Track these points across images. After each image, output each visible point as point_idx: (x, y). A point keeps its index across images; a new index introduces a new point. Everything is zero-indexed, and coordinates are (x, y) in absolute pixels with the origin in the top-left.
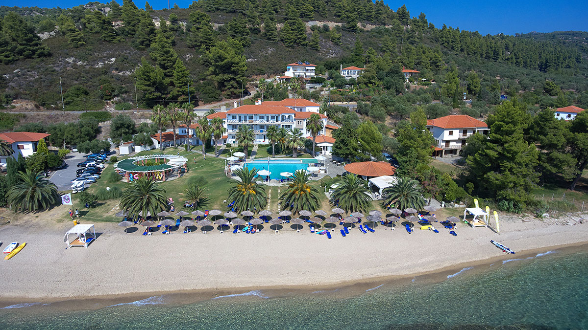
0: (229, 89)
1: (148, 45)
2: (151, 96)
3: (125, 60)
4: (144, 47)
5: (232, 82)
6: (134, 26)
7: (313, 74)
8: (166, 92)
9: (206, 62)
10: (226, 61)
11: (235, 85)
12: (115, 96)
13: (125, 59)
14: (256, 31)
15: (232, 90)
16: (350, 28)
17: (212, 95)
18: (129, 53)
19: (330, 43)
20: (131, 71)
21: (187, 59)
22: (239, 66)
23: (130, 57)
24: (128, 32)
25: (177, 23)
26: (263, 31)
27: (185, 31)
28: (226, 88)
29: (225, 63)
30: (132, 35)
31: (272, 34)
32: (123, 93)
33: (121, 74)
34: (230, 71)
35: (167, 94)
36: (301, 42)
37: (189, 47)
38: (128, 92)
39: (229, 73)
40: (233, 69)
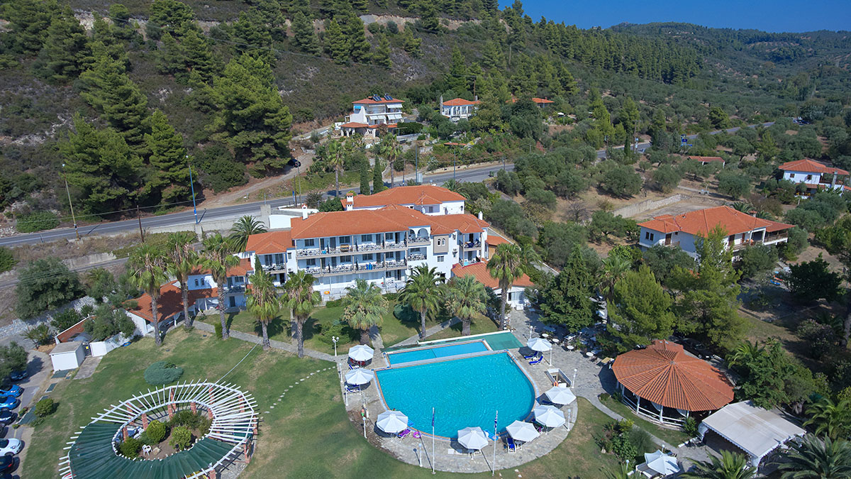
0: (261, 159)
1: (75, 74)
2: (104, 197)
3: (25, 110)
4: (64, 77)
5: (267, 147)
6: (36, 32)
7: (399, 117)
8: (136, 184)
9: (204, 104)
10: (252, 107)
11: (273, 151)
12: (13, 200)
13: (25, 106)
14: (279, 35)
15: (267, 161)
16: (430, 26)
17: (228, 175)
18: (33, 93)
19: (404, 55)
20: (43, 135)
21: (162, 100)
22: (280, 116)
23: (35, 103)
24: (23, 45)
25: (127, 23)
26: (291, 35)
27: (145, 39)
28: (253, 159)
29: (252, 112)
30: (34, 50)
31: (310, 40)
32: (32, 190)
33: (19, 142)
34: (260, 126)
35: (139, 186)
36: (361, 54)
37: (162, 73)
38: (44, 186)
39: (258, 129)
40: (267, 121)
